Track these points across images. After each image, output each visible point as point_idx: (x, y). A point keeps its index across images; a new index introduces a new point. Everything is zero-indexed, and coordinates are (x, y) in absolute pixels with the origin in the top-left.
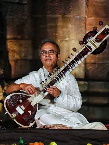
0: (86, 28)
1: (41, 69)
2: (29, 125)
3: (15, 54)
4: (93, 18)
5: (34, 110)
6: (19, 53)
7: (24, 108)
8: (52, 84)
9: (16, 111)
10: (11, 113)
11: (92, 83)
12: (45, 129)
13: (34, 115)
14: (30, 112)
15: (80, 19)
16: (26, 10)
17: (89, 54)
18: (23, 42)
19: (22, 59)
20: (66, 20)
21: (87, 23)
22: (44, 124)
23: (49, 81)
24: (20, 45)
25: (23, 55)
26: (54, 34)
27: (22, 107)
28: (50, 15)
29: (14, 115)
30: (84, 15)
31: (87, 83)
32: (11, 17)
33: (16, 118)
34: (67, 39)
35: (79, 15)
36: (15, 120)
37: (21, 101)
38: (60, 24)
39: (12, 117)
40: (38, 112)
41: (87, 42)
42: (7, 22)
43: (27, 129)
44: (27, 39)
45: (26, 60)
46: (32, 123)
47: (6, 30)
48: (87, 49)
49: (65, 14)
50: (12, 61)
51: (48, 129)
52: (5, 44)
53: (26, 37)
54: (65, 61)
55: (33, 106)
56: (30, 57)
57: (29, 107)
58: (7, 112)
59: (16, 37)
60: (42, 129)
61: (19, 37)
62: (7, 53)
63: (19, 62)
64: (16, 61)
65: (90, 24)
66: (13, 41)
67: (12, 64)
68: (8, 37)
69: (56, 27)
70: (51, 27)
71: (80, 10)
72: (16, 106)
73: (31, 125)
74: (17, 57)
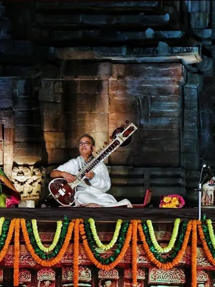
0: (109, 122)
1: (79, 157)
2: (69, 204)
3: (51, 144)
4: (114, 114)
5: (73, 192)
6: (55, 143)
7: (65, 191)
8: (87, 171)
9: (59, 193)
10: (54, 195)
11: (115, 167)
12: (81, 207)
13: (73, 196)
14: (70, 193)
15: (104, 114)
16: (60, 107)
17: (118, 146)
18: (58, 134)
19: (56, 148)
20: (92, 116)
21: (110, 118)
22: (81, 203)
23: (85, 169)
24: (56, 137)
25: (58, 145)
26: (83, 127)
27: (63, 189)
28: (79, 112)
29: (57, 196)
30: (107, 111)
31: (110, 167)
32: (47, 114)
33: (59, 199)
34: (93, 131)
35: (103, 111)
36: (57, 200)
37: (63, 185)
38: (87, 119)
39: (55, 198)
40: (77, 193)
41: (116, 137)
42: (44, 118)
43: (67, 207)
44: (60, 132)
45: (60, 148)
46: (71, 202)
47: (43, 124)
48: (116, 143)
49: (91, 111)
50: (48, 149)
51: (84, 207)
52: (43, 135)
53: (60, 130)
54: (98, 152)
55: (72, 189)
56: (63, 147)
57: (69, 190)
58: (51, 193)
59: (51, 129)
60: (79, 207)
61: (54, 130)
62: (45, 143)
63: (54, 150)
64: (52, 150)
65: (112, 119)
66: (49, 133)
67: (48, 152)
68: (45, 130)
69: (84, 121)
70: (80, 122)
71: (104, 107)
72: (58, 189)
73: (71, 204)
74: (52, 146)
